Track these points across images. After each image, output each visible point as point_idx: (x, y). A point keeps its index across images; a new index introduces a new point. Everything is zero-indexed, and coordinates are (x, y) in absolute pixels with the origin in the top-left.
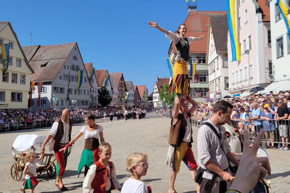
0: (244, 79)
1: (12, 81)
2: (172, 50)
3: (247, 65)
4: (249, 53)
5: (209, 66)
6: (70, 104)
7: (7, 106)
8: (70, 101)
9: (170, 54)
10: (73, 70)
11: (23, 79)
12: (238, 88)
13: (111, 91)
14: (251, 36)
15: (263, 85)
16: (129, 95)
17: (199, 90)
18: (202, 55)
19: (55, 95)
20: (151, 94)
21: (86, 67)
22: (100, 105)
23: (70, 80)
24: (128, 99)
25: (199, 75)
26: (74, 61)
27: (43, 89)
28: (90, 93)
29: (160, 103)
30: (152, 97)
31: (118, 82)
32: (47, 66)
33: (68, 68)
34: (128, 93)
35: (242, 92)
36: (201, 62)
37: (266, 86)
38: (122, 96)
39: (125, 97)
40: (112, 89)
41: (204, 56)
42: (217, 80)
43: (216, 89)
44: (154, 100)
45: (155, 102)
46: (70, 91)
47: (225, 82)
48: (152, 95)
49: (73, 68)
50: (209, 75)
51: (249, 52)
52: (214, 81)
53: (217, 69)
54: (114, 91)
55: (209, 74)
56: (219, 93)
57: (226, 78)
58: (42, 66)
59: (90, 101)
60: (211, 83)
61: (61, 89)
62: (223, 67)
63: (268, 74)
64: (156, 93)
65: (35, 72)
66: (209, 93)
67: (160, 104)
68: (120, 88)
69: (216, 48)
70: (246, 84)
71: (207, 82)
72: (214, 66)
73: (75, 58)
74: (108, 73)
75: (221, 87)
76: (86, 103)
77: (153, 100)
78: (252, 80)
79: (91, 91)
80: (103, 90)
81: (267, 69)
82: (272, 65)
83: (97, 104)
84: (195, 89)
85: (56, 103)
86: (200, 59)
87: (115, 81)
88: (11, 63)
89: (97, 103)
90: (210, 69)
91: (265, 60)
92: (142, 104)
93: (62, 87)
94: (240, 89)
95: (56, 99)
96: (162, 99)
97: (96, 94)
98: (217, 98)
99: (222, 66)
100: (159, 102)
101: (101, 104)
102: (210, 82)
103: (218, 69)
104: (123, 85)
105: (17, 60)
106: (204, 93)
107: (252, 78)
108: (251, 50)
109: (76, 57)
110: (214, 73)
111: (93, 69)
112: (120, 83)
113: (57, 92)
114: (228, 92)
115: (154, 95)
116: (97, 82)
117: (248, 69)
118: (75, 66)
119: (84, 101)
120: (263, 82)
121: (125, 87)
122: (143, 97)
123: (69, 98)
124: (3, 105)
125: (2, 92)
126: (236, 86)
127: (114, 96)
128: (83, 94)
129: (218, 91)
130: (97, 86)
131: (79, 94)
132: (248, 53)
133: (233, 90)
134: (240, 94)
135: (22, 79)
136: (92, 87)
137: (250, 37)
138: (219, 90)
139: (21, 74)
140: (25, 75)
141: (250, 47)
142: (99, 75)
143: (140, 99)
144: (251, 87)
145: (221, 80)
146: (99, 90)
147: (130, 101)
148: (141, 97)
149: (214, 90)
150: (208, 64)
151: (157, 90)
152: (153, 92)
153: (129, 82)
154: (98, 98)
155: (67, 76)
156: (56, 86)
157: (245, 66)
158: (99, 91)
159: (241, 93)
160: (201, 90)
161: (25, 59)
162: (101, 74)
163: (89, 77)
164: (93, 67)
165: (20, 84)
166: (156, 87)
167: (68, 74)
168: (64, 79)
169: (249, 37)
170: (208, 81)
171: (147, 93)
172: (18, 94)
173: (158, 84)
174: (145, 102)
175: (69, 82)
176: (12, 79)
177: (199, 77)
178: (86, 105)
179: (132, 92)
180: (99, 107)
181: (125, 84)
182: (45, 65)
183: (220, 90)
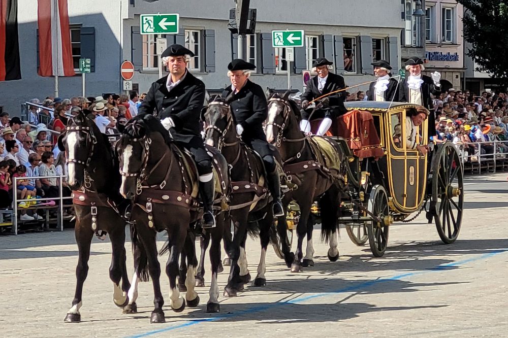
8: (260, 36)
22: (477, 75)
59: (408, 42)
83: (459, 64)
89: (455, 58)
95: (163, 24)
119: (359, 38)
123: (254, 13)
180: (472, 86)
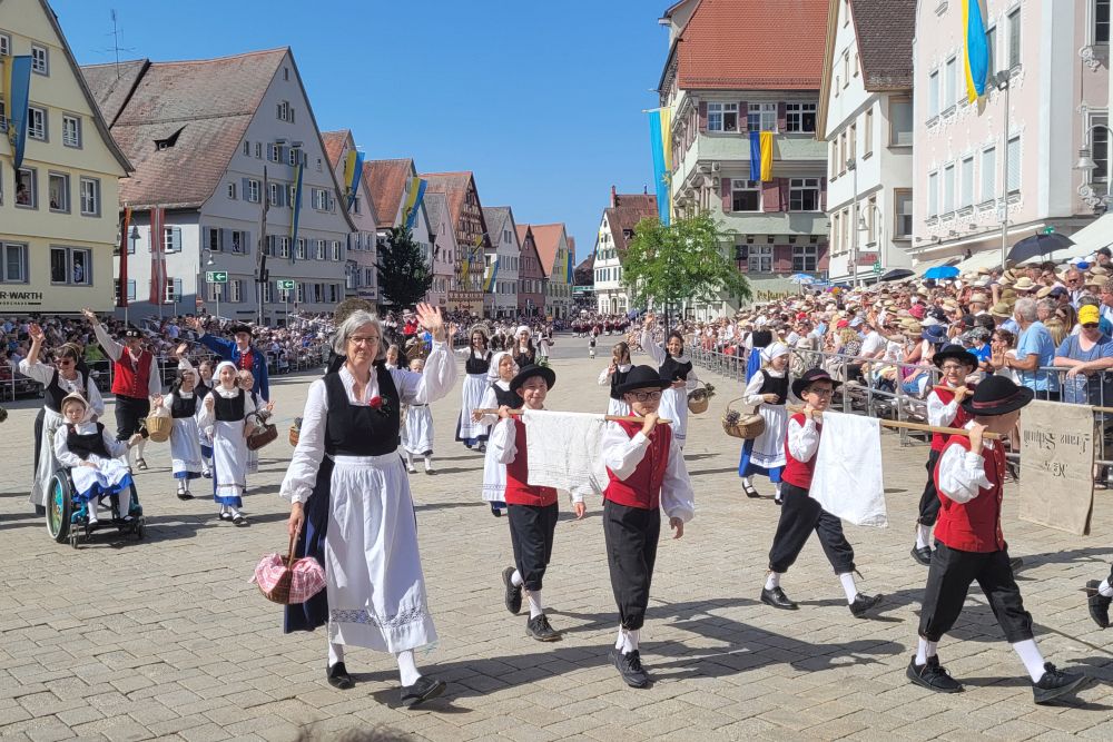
0: (977, 198)
1: (53, 205)
2: (674, 76)
3: (995, 138)
4: (1007, 87)
5: (831, 143)
6: (272, 295)
7: (38, 300)
8: (271, 283)
9: (666, 95)
10: (281, 161)
11: (92, 195)
12: (952, 238)
13: (430, 244)
14: (1022, 13)
15: (1061, 223)
16: (497, 263)
17: (786, 242)
18: (802, 95)
19: (212, 259)
20: (585, 262)
21: (328, 150)
23: (268, 201)
24: (493, 280)
25: (787, 179)
26: (284, 124)
27: (166, 236)
28: (346, 255)
29: (622, 295)
30: (591, 272)
31: (456, 210)
32: (177, 145)
33: (259, 154)
34: (494, 257)
35: (969, 252)
36: (797, 128)
37: (1076, 229)
38: (473, 266)
39: (482, 271)
40: (432, 238)
41: (809, 102)
42: (864, 203)
43: (856, 241)
44: (598, 285)
45: (603, 292)
46: (268, 244)
47: (899, 209)
48: (591, 261)
49: (278, 151)
50: (829, 183)
51: (1010, 81)
52: (851, 207)
53: (866, 158)
54: (438, 247)
55: (829, 177)
56: (871, 259)
57: (904, 195)
58: (160, 144)
59: (349, 286)
60: (837, 217)
61: (236, 235)
62: (889, 148)
63: (1086, 176)
64: (607, 254)
65: (134, 170)
66: (828, 258)
67: (623, 301)
68: (463, 235)
69: (865, 66)
70: (987, 219)
71: (819, 210)
72: (853, 144)
73: (286, 112)
74: (414, 172)
75: (880, 232)
76: (333, 294)
77: (595, 282)
78: (1014, 201)
79: (349, 248)
80: (397, 241)
81: (1082, 153)
82: (1105, 138)
84: (771, 238)
85: (219, 290)
86: (793, 112)
87: (442, 208)
88: (43, 130)
89: (373, 295)
90: (832, 156)
91: (1077, 116)
92: (549, 300)
93: (239, 228)
94: (959, 239)
95: (218, 277)
96: (631, 279)
97: (370, 260)
98: (861, 277)
99: (887, 144)
100: (617, 291)
101: (390, 299)
102: (831, 211)
103: (868, 156)
104: (477, 221)
105: (65, 120)
106: (804, 255)
107: (1017, 192)
108: (1017, 74)
109: (291, 106)
110: (850, 174)
111: (358, 157)
112: (463, 214)
113: (222, 250)
114: (907, 251)
115: (597, 264)
116: (374, 210)
117: (999, 154)
118: (287, 144)
119: (323, 285)
120: (1066, 209)
121: (485, 230)
122: (556, 270)
123: (267, 272)
124: (24, 296)
125: (16, 248)
126: (942, 230)
127: (441, 267)
128: (319, 257)
129: (863, 248)
130: (374, 228)
131: (306, 257)
132: (1004, 85)
133: (931, 242)
134: (959, 262)
135: (88, 195)
136: (354, 229)
137: (1014, 14)
138: (869, 245)
139: (82, 177)
140: (98, 182)
141: (1015, 60)
142: (381, 181)
143: (544, 279)
144: (1009, 233)
145: (880, 203)
146: (383, 241)
147: (502, 287)
148: (548, 271)
149: (849, 246)
150: (827, 135)
151: (611, 244)
152: (596, 252)
153: (497, 209)
154: (379, 275)
155: (255, 186)
156: (217, 225)
157: (989, 143)
158: (380, 247)
159: (963, 257)
160: (794, 245)
161: (97, 118)
162: (389, 179)
163: (342, 188)
164: (355, 149)
165: (83, 215)
166: (608, 230)
167: (259, 179)
168: (246, 198)
169: (1011, 16)
170: (824, 205)
171: (571, 256)
172: (75, 253)
173: (614, 219)
174: (561, 291)
175: (267, 208)
176: (52, 195)
177: (787, 191)
178: (333, 300)
179: (511, 251)
180: (382, 309)
181: (481, 218)
182: (171, 142)
183: (874, 244)
